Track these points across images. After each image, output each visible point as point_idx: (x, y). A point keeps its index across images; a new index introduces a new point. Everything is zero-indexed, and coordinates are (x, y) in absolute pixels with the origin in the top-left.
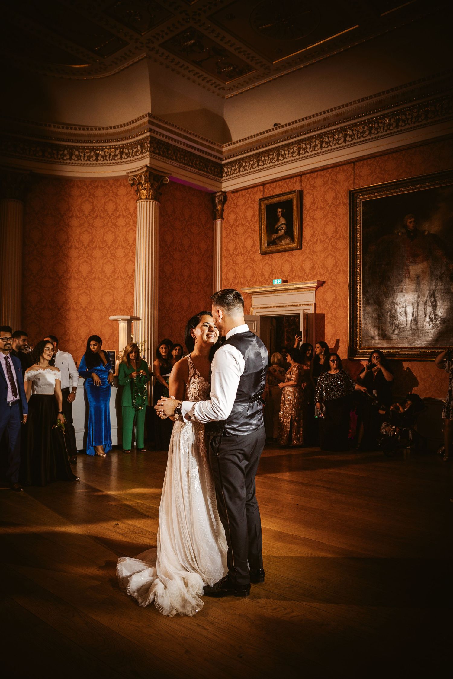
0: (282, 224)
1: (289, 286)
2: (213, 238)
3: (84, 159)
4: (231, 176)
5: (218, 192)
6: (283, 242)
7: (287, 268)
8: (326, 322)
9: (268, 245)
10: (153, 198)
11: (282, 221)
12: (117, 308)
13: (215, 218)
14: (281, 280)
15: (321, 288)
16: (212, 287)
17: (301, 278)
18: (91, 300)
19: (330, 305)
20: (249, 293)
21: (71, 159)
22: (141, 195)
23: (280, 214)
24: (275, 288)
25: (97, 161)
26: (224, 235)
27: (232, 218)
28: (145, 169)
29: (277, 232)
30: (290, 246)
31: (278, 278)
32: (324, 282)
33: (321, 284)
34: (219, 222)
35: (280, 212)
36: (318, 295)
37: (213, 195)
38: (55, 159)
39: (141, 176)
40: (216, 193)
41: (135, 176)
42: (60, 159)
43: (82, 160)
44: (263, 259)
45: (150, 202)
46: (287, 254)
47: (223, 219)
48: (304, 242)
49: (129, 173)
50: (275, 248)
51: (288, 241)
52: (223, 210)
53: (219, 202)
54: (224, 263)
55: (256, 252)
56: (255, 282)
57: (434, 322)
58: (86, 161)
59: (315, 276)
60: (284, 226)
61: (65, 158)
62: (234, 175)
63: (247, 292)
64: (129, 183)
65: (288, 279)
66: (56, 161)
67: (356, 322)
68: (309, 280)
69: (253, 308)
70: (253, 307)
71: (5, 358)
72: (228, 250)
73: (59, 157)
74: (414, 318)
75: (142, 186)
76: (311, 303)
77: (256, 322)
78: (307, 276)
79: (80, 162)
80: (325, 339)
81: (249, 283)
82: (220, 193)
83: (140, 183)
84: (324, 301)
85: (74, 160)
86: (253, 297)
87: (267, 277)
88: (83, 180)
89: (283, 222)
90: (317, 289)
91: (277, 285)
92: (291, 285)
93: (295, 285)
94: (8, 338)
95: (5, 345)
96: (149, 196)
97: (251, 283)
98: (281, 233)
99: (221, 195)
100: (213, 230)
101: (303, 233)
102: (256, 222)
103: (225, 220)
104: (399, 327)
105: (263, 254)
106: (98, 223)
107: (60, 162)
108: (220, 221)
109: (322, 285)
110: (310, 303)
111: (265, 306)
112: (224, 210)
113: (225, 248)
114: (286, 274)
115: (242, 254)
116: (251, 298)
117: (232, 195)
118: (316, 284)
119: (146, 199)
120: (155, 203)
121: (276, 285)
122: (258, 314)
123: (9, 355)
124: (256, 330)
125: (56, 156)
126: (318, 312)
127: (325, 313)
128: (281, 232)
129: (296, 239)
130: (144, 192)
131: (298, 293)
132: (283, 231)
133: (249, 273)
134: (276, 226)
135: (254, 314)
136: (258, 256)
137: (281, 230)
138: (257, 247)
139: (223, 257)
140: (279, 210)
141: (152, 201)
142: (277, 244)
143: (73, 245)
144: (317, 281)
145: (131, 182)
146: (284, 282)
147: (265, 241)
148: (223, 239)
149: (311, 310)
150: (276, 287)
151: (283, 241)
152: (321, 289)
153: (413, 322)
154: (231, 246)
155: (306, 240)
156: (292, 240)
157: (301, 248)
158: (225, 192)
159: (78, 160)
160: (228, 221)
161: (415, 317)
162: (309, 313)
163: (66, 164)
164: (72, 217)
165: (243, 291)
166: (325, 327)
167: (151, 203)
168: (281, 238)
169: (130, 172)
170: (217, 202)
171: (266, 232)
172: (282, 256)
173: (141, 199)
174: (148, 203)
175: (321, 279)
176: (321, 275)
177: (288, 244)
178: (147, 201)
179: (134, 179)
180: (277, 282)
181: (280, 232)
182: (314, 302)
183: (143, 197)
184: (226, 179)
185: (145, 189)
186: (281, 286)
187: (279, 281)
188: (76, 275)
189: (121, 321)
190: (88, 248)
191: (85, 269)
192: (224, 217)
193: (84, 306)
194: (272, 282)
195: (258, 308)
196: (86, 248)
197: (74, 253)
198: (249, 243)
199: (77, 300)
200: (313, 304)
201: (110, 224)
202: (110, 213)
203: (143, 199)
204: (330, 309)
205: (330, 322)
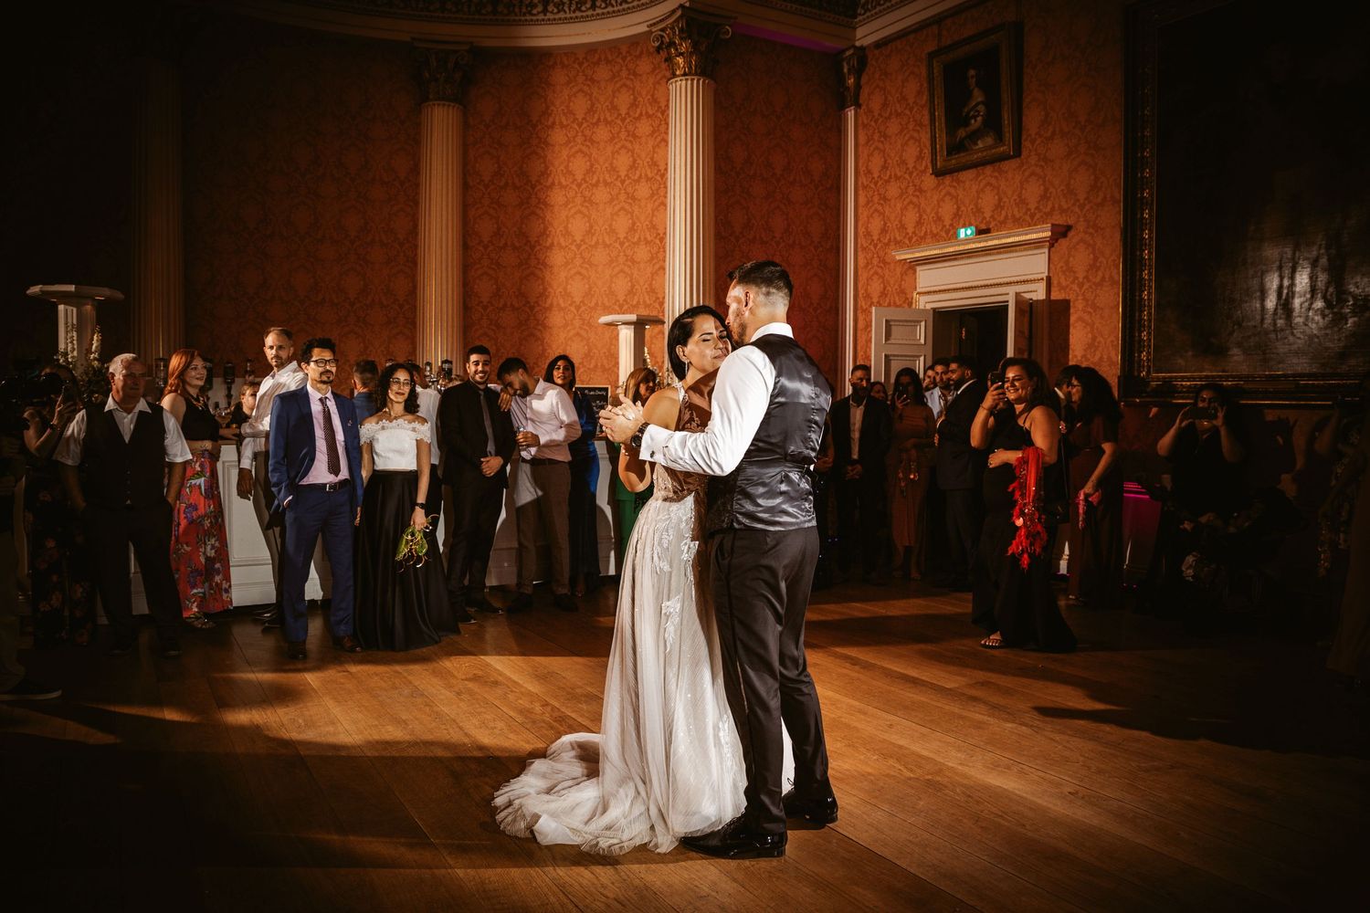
0: (977, 105)
1: (991, 240)
2: (840, 149)
3: (570, 10)
4: (873, 12)
5: (848, 49)
6: (980, 144)
7: (988, 201)
8: (1073, 319)
9: (949, 153)
10: (699, 71)
11: (978, 96)
12: (638, 302)
13: (842, 107)
14: (973, 228)
15: (1062, 241)
16: (838, 253)
17: (1019, 223)
18: (590, 289)
19: (1081, 280)
20: (911, 262)
21: (545, 11)
22: (675, 67)
23: (972, 82)
24: (961, 248)
25: (594, 10)
26: (862, 139)
27: (876, 103)
28: (679, 13)
29: (967, 124)
30: (993, 151)
31: (970, 225)
32: (1069, 228)
33: (1060, 233)
34: (851, 113)
35: (972, 77)
36: (1055, 258)
37: (835, 58)
38: (516, 15)
39: (672, 29)
40: (844, 51)
41: (662, 30)
42: (524, 14)
43: (565, 12)
44: (938, 185)
45: (692, 80)
46: (988, 170)
47: (858, 105)
48: (1026, 140)
49: (651, 25)
50: (963, 158)
51: (989, 141)
52: (858, 86)
53: (849, 69)
54: (862, 200)
55: (924, 172)
56: (923, 237)
57: (1335, 310)
58: (574, 12)
59: (1050, 214)
60: (981, 108)
61: (535, 12)
62: (878, 8)
63: (905, 260)
64: (653, 47)
65: (992, 226)
66: (517, 18)
67: (1140, 316)
68: (1035, 225)
69: (918, 293)
70: (919, 290)
71: (321, 400)
72: (869, 172)
73: (524, 10)
74: (1283, 301)
75: (677, 50)
76: (1040, 276)
77: (923, 324)
78: (1032, 216)
79: (562, 15)
80: (1070, 356)
81: (910, 239)
82: (851, 51)
83: (672, 44)
84: (1069, 270)
85: (552, 12)
86: (918, 268)
87: (947, 223)
88: (570, 51)
89: (980, 99)
90: (1051, 246)
91: (967, 241)
92: (996, 239)
93: (1004, 238)
94: (326, 361)
95: (321, 374)
96: (690, 68)
97: (914, 239)
98: (976, 123)
99: (853, 54)
100: (840, 131)
101: (1024, 118)
102: (922, 107)
103: (864, 108)
104: (1244, 324)
105: (938, 173)
106: (602, 133)
107: (526, 20)
108: (853, 112)
109: (1064, 235)
110: (1036, 277)
111: (943, 288)
112: (861, 87)
113: (864, 168)
114: (988, 215)
115: (897, 178)
116: (915, 271)
117: (876, 52)
118: (1049, 234)
119: (685, 74)
120: (704, 82)
121: (962, 240)
122: (929, 306)
123: (329, 395)
124: (922, 341)
125: (517, 10)
126: (1055, 296)
127: (1071, 297)
128: (976, 121)
129: (1007, 135)
130: (680, 60)
131: (1011, 255)
132: (979, 119)
133: (911, 217)
134: (966, 110)
135: (922, 307)
136: (929, 181)
137: (975, 117)
138: (927, 161)
139: (861, 188)
140: (972, 72)
141: (696, 78)
142: (967, 150)
143: (556, 182)
144: (1049, 225)
145: (657, 44)
146: (980, 232)
147: (941, 146)
148: (860, 149)
149: (1038, 293)
150: (966, 244)
151: (979, 142)
152: (1063, 243)
153: (1279, 311)
154: (877, 162)
155: (1030, 135)
156: (1000, 138)
157: (1018, 153)
158: (862, 48)
159: (559, 12)
160: (870, 111)
161: (1287, 299)
162: (1034, 299)
163: (537, 23)
164: (552, 126)
165: (898, 258)
166: (1071, 330)
167: (695, 82)
168: (975, 136)
169: (654, 24)
170: (845, 70)
171: (943, 126)
172: (978, 175)
173: (674, 75)
174: (689, 82)
175: (1060, 220)
176: (1063, 211)
177: (991, 147)
178: (687, 80)
179: (662, 37)
180: (964, 233)
181: (973, 121)
182: (1046, 274)
183: (678, 73)
184: (864, 19)
185: (681, 54)
186: (974, 243)
187: (969, 232)
188: (562, 240)
189: (623, 326)
190: (584, 186)
191: (578, 227)
192: (861, 102)
193: (578, 300)
194: (956, 235)
195: (929, 293)
196: (579, 185)
197: (557, 197)
198: (911, 152)
199: (565, 289)
200: (1042, 279)
201: (623, 135)
202: (623, 112)
203: (678, 76)
204: (1081, 288)
205: (1080, 319)
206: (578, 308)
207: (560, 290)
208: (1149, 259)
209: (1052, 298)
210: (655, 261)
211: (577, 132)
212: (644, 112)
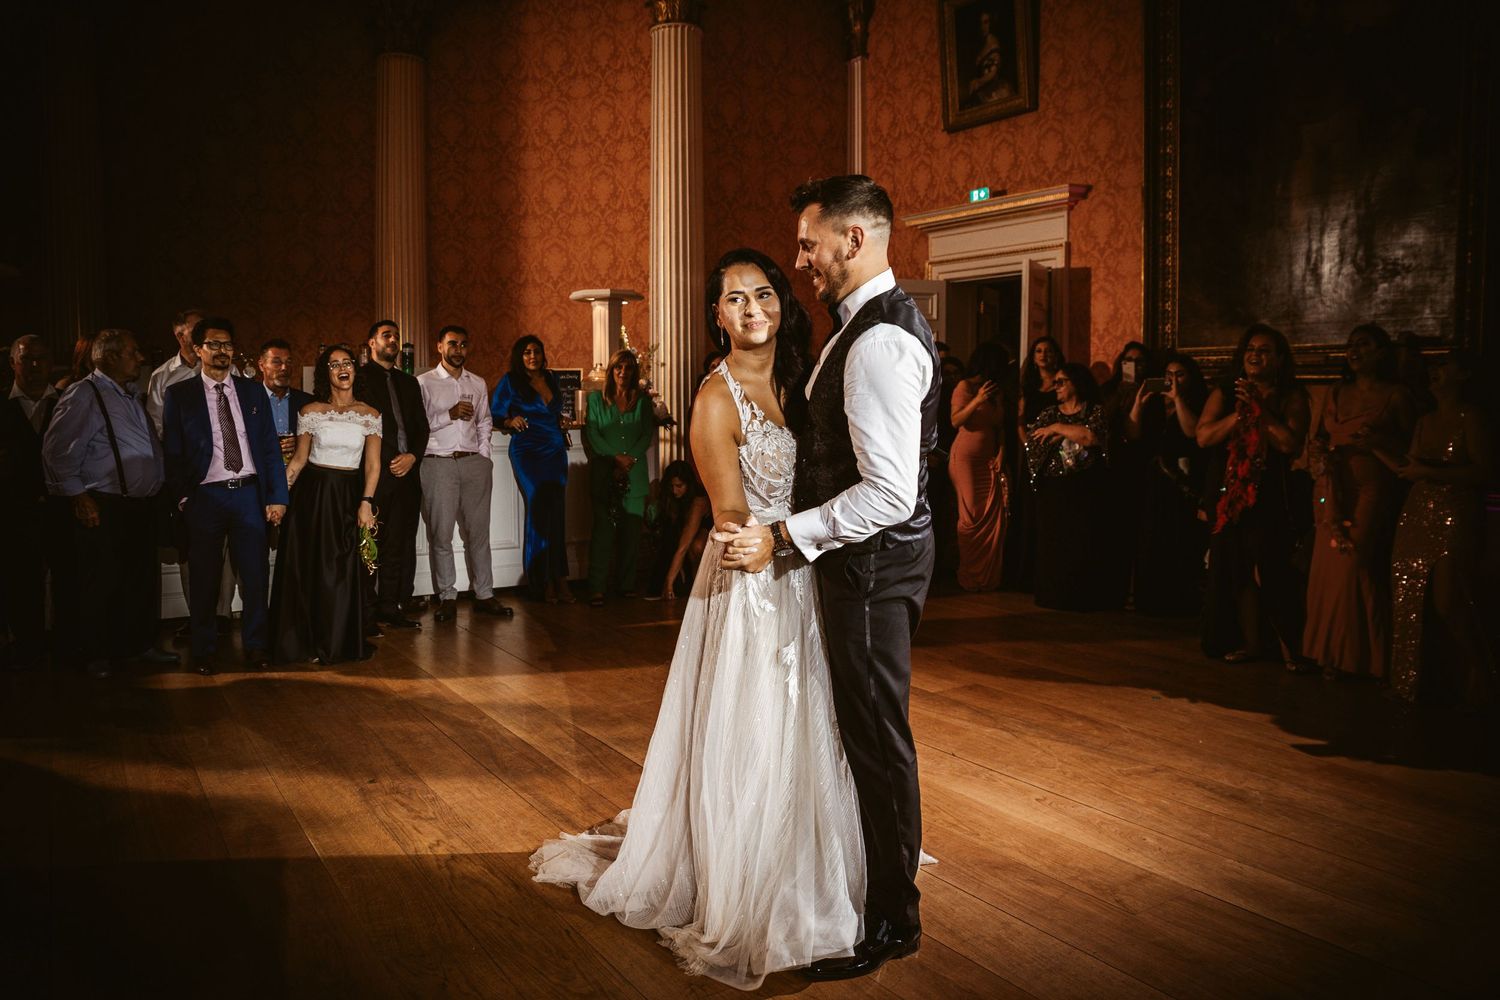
0: (992, 52)
1: (1007, 202)
2: (846, 105)
6: (995, 97)
7: (1003, 160)
8: (1094, 288)
9: (962, 107)
10: (683, 17)
11: (992, 43)
13: (849, 57)
14: (987, 190)
15: (1082, 203)
17: (1036, 183)
19: (1102, 246)
20: (921, 229)
22: (658, 13)
23: (986, 27)
24: (974, 212)
26: (870, 93)
27: (884, 52)
29: (980, 74)
30: (1009, 104)
31: (984, 186)
32: (1089, 188)
33: (1080, 194)
34: (857, 64)
35: (985, 22)
36: (1075, 222)
44: (951, 143)
45: (676, 27)
46: (1004, 125)
47: (865, 55)
48: (1043, 91)
51: (1004, 93)
52: (865, 33)
53: (855, 15)
54: (870, 160)
55: (936, 128)
56: (936, 201)
57: (1365, 276)
59: (1068, 173)
60: (995, 56)
63: (916, 226)
65: (1007, 188)
67: (1164, 285)
68: (1054, 185)
69: (930, 263)
70: (931, 260)
71: (216, 387)
72: (878, 130)
74: (1311, 266)
76: (1061, 242)
77: (935, 297)
78: (1050, 176)
80: (1092, 330)
81: (922, 203)
84: (1089, 235)
86: (931, 236)
87: (961, 185)
89: (994, 47)
90: (1071, 209)
91: (981, 204)
92: (1012, 201)
93: (1020, 200)
94: (221, 343)
95: (214, 357)
96: (673, 13)
97: (926, 203)
98: (990, 74)
100: (846, 85)
101: (1041, 67)
102: (933, 56)
103: (871, 57)
105: (951, 130)
106: (580, 88)
108: (860, 62)
109: (1084, 196)
110: (1055, 243)
111: (956, 256)
112: (868, 35)
113: (871, 125)
114: (1003, 175)
115: (908, 135)
116: (927, 239)
118: (1067, 195)
119: (667, 21)
120: (689, 30)
121: (976, 203)
122: (942, 278)
123: (226, 381)
124: (935, 316)
126: (1076, 263)
127: (1092, 264)
128: (990, 71)
131: (1029, 219)
132: (993, 68)
133: (922, 179)
134: (979, 59)
135: (934, 278)
136: (942, 138)
137: (989, 67)
138: (938, 117)
139: (868, 147)
140: (985, 17)
141: (680, 24)
142: (981, 103)
143: (530, 143)
144: (1067, 185)
146: (994, 194)
147: (953, 100)
148: (867, 103)
149: (1056, 261)
150: (979, 208)
151: (994, 94)
152: (1084, 205)
153: (1308, 278)
154: (885, 119)
155: (1048, 86)
156: (1015, 90)
157: (1034, 107)
160: (878, 61)
161: (1315, 264)
162: (1054, 267)
164: (525, 80)
165: (908, 224)
166: (1092, 302)
167: (679, 29)
168: (989, 88)
170: (851, 16)
171: (956, 77)
172: (993, 131)
173: (656, 22)
174: (673, 29)
175: (1079, 179)
176: (1082, 170)
177: (1006, 100)
178: (670, 27)
180: (978, 195)
181: (986, 71)
182: (1065, 240)
183: (660, 19)
186: (988, 206)
187: (983, 194)
188: (537, 209)
189: (596, 303)
190: (561, 147)
191: (554, 193)
192: (869, 51)
193: (555, 275)
194: (969, 197)
195: (941, 263)
196: (555, 147)
197: (531, 160)
198: (922, 107)
199: (541, 263)
200: (1061, 245)
201: (603, 89)
202: (603, 64)
203: (661, 23)
204: (1102, 255)
205: (1102, 289)
206: (555, 284)
207: (535, 264)
208: (1173, 221)
209: (1072, 266)
210: (639, 230)
211: (552, 87)
212: (625, 64)
